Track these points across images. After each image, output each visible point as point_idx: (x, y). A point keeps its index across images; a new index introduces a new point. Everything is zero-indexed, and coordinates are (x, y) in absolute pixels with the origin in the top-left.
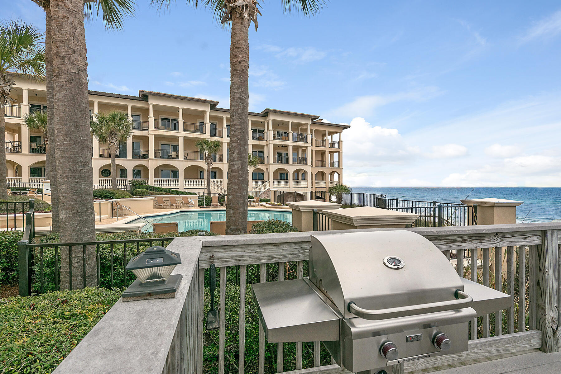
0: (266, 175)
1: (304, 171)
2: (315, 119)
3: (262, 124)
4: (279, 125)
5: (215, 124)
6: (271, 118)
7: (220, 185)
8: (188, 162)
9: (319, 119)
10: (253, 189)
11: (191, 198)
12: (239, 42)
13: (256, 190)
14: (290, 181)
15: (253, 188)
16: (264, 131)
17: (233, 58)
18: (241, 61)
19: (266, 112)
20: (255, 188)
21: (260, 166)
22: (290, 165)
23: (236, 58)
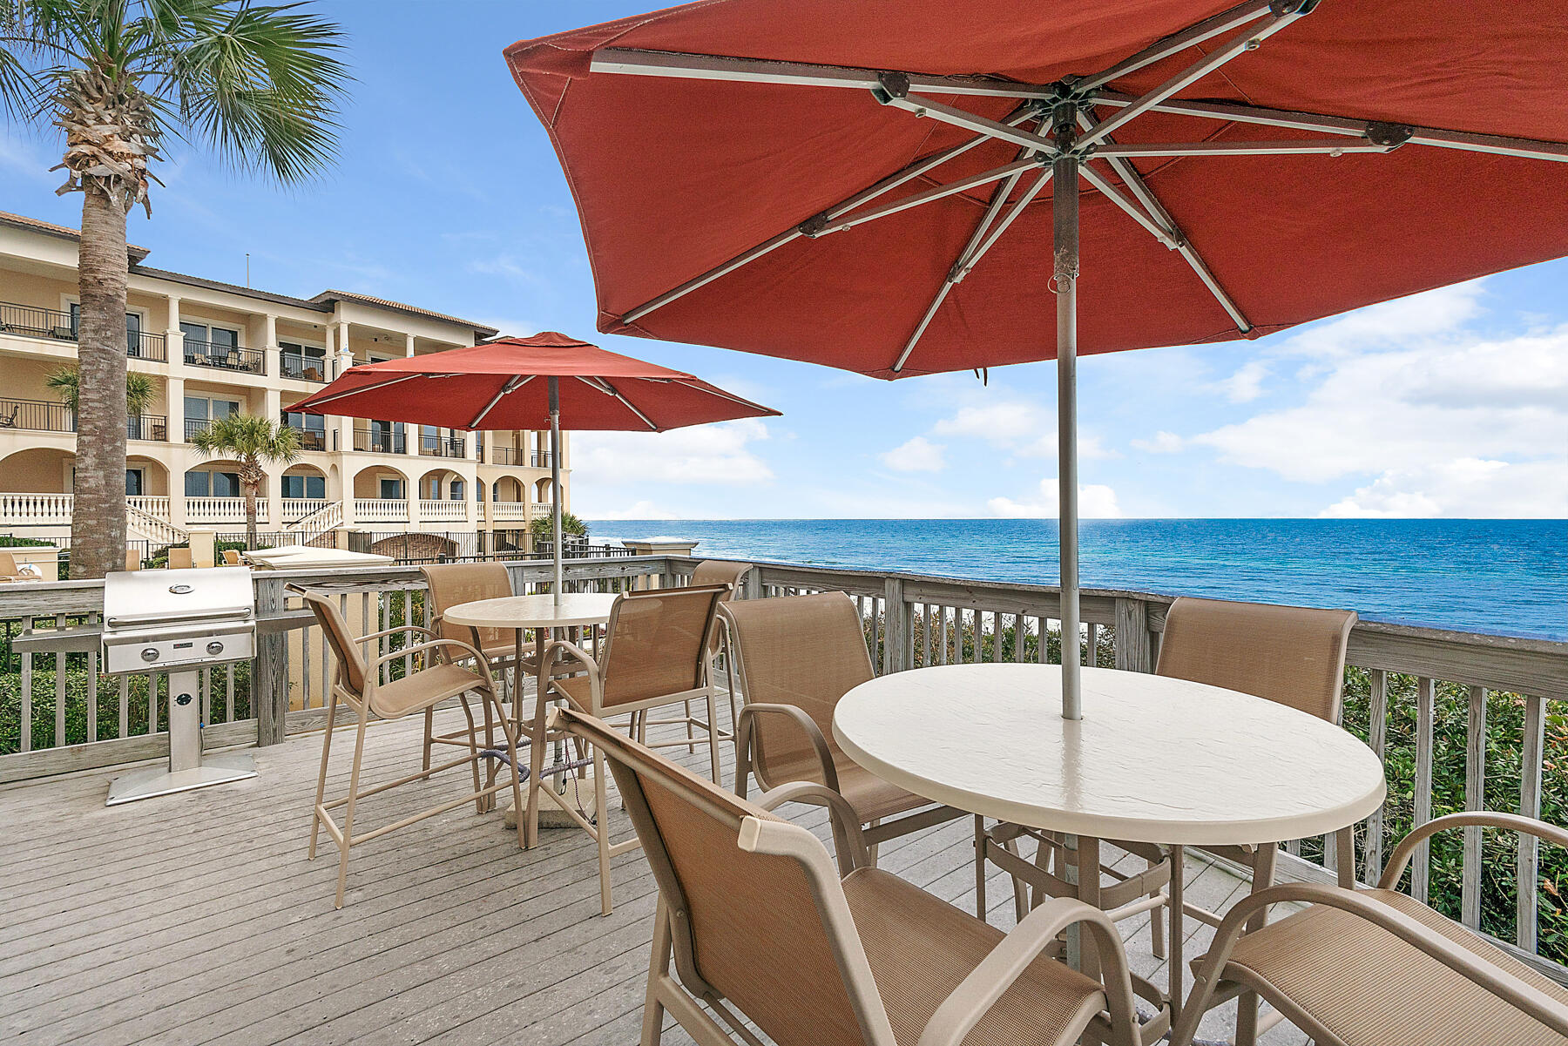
0: (330, 485)
1: (456, 476)
2: (487, 336)
3: (320, 333)
4: (376, 340)
5: (137, 317)
6: (346, 317)
7: (155, 516)
8: (17, 437)
9: (498, 336)
10: (285, 526)
11: (27, 556)
12: (100, 243)
13: (293, 528)
14: (410, 502)
15: (283, 523)
16: (323, 352)
17: (85, 271)
18: (105, 279)
19: (328, 298)
20: (292, 523)
21: (307, 458)
22: (411, 457)
23: (91, 273)
